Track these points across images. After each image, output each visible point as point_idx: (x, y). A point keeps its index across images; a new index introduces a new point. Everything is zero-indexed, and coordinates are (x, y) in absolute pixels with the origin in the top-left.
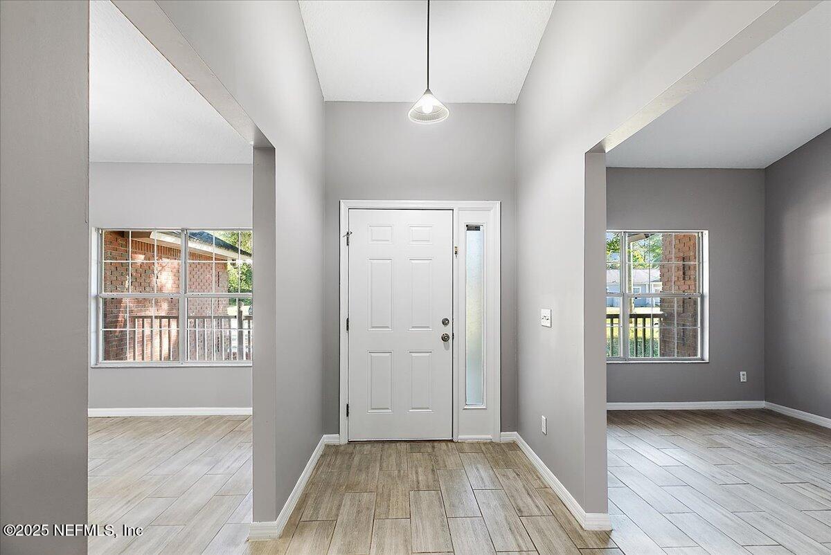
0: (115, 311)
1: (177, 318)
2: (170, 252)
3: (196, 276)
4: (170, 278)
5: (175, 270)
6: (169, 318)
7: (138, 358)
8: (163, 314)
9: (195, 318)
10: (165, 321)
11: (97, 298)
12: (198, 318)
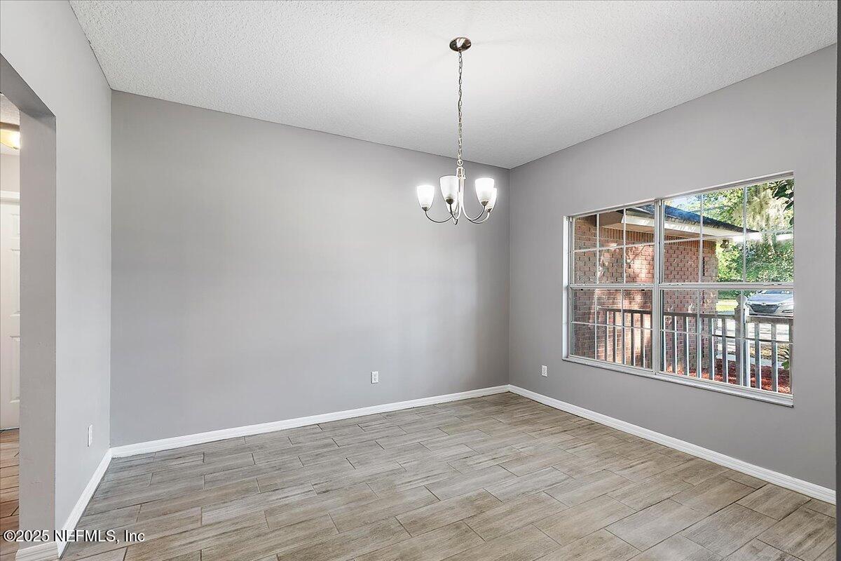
0: (587, 302)
1: (650, 313)
2: (645, 236)
3: (674, 264)
4: (644, 267)
5: (649, 258)
6: (642, 313)
7: (610, 359)
8: (636, 308)
9: (673, 315)
10: (637, 316)
11: (567, 288)
12: (678, 315)
